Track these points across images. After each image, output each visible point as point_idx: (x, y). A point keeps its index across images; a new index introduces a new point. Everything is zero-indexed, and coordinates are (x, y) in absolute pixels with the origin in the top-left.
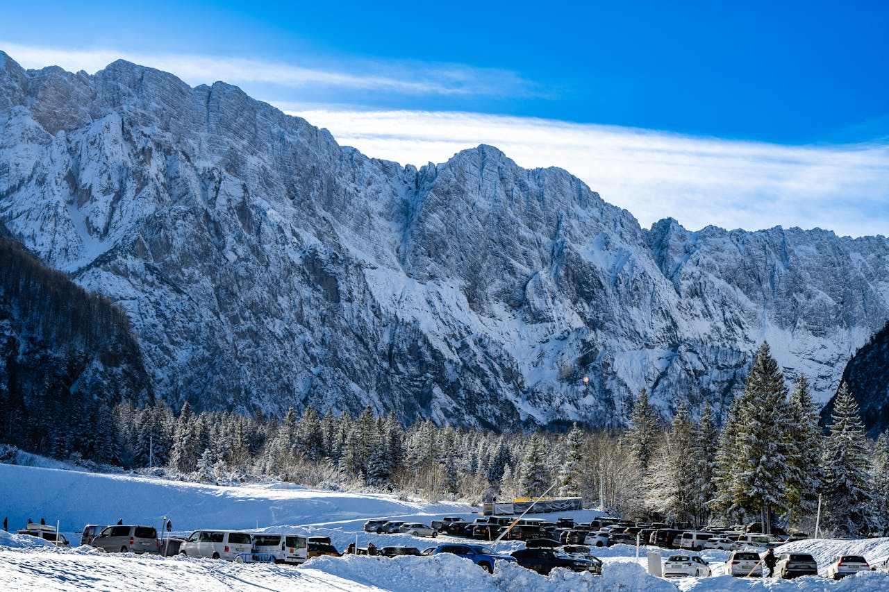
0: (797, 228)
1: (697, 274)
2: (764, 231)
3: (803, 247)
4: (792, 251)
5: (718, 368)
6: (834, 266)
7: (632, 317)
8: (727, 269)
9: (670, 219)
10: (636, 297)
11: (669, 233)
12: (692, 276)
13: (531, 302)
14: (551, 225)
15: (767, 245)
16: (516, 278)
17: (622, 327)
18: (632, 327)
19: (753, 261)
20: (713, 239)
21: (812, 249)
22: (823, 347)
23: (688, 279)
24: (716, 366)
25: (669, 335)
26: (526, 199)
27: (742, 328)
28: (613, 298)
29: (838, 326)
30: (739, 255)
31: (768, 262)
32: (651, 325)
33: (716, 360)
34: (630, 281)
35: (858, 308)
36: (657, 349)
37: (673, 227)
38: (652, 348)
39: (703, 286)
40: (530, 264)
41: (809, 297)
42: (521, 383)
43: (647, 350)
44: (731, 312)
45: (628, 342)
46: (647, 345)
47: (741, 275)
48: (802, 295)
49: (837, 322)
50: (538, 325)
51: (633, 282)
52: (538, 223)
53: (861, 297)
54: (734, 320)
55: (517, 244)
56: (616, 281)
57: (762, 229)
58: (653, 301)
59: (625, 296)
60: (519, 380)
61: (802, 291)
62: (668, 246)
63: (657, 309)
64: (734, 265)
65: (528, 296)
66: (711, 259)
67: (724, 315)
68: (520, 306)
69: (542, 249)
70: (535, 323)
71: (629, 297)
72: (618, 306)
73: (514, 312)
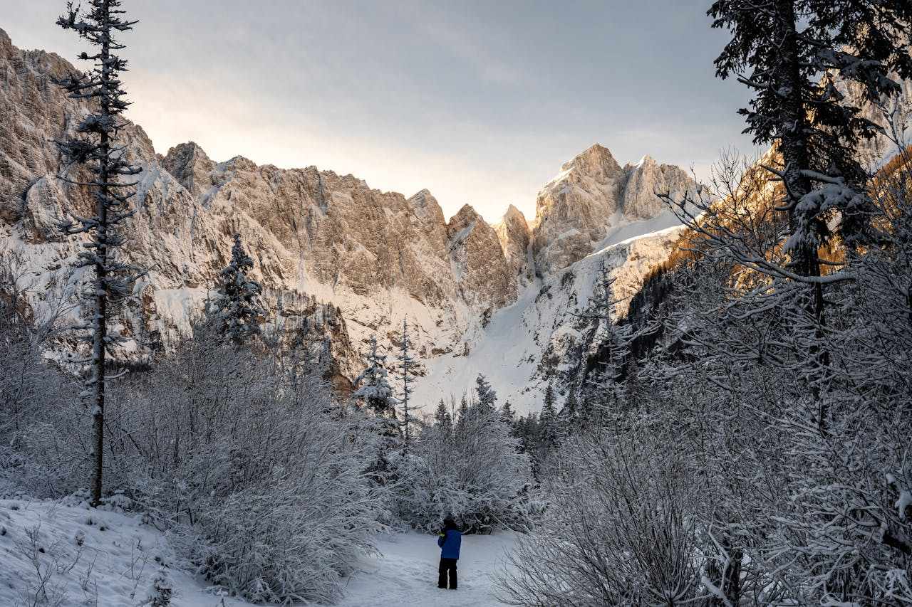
0: (331, 172)
1: (229, 210)
2: (297, 170)
3: (339, 193)
4: (329, 195)
5: (283, 314)
6: (369, 219)
7: (168, 246)
8: (260, 209)
9: (192, 144)
10: (172, 221)
11: (193, 159)
12: (223, 210)
13: (34, 214)
14: (56, 122)
15: (302, 187)
16: (13, 181)
17: (154, 259)
18: (167, 259)
19: (287, 203)
20: (243, 172)
21: (348, 196)
22: (366, 306)
23: (218, 214)
24: (280, 311)
25: (215, 271)
26: (23, 84)
27: (282, 278)
28: (142, 220)
29: (380, 285)
30: (272, 195)
31: (304, 206)
32: (193, 258)
33: (279, 304)
34: (163, 200)
35: (395, 268)
36: (200, 287)
37: (197, 153)
38: (195, 286)
39: (236, 223)
40: (30, 166)
41: (350, 249)
42: (29, 318)
43: (188, 288)
44: (269, 258)
45: (162, 278)
46: (188, 283)
47: (273, 218)
48: (342, 246)
49: (378, 280)
50: (44, 246)
51: (168, 202)
52: (39, 116)
53: (397, 255)
54: (273, 268)
55: (14, 136)
56: (146, 199)
57: (295, 168)
58: (194, 227)
59: (158, 219)
60: (27, 313)
61: (341, 242)
62: (192, 174)
63: (200, 238)
64: (268, 205)
65: (30, 206)
66: (243, 194)
67: (261, 260)
68: (17, 219)
69: (46, 149)
70: (40, 243)
71: (163, 219)
72: (149, 232)
73: (8, 227)
